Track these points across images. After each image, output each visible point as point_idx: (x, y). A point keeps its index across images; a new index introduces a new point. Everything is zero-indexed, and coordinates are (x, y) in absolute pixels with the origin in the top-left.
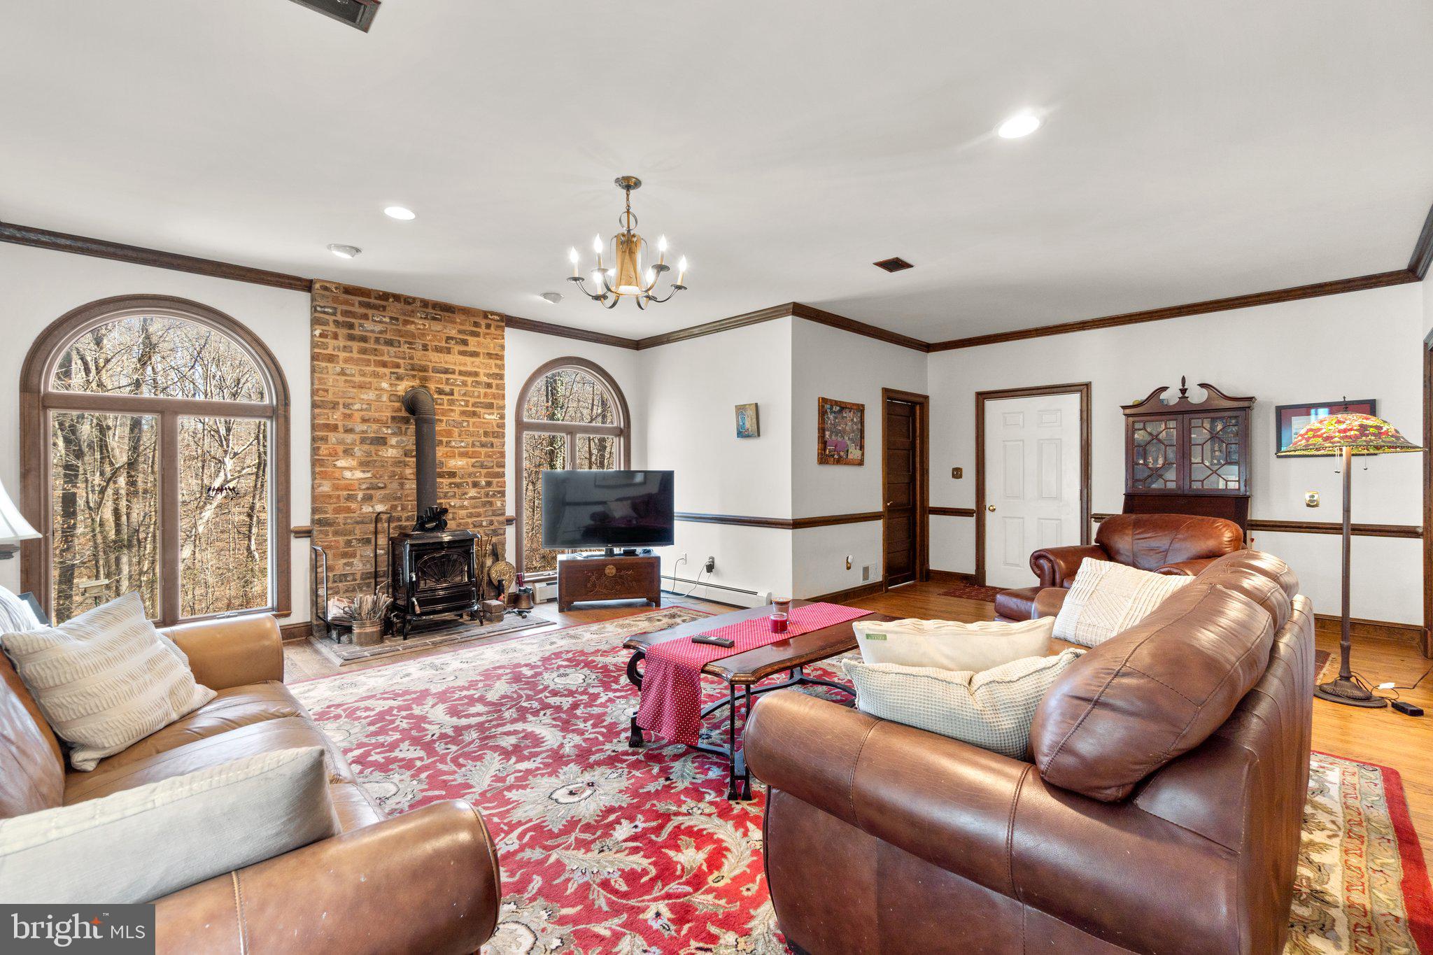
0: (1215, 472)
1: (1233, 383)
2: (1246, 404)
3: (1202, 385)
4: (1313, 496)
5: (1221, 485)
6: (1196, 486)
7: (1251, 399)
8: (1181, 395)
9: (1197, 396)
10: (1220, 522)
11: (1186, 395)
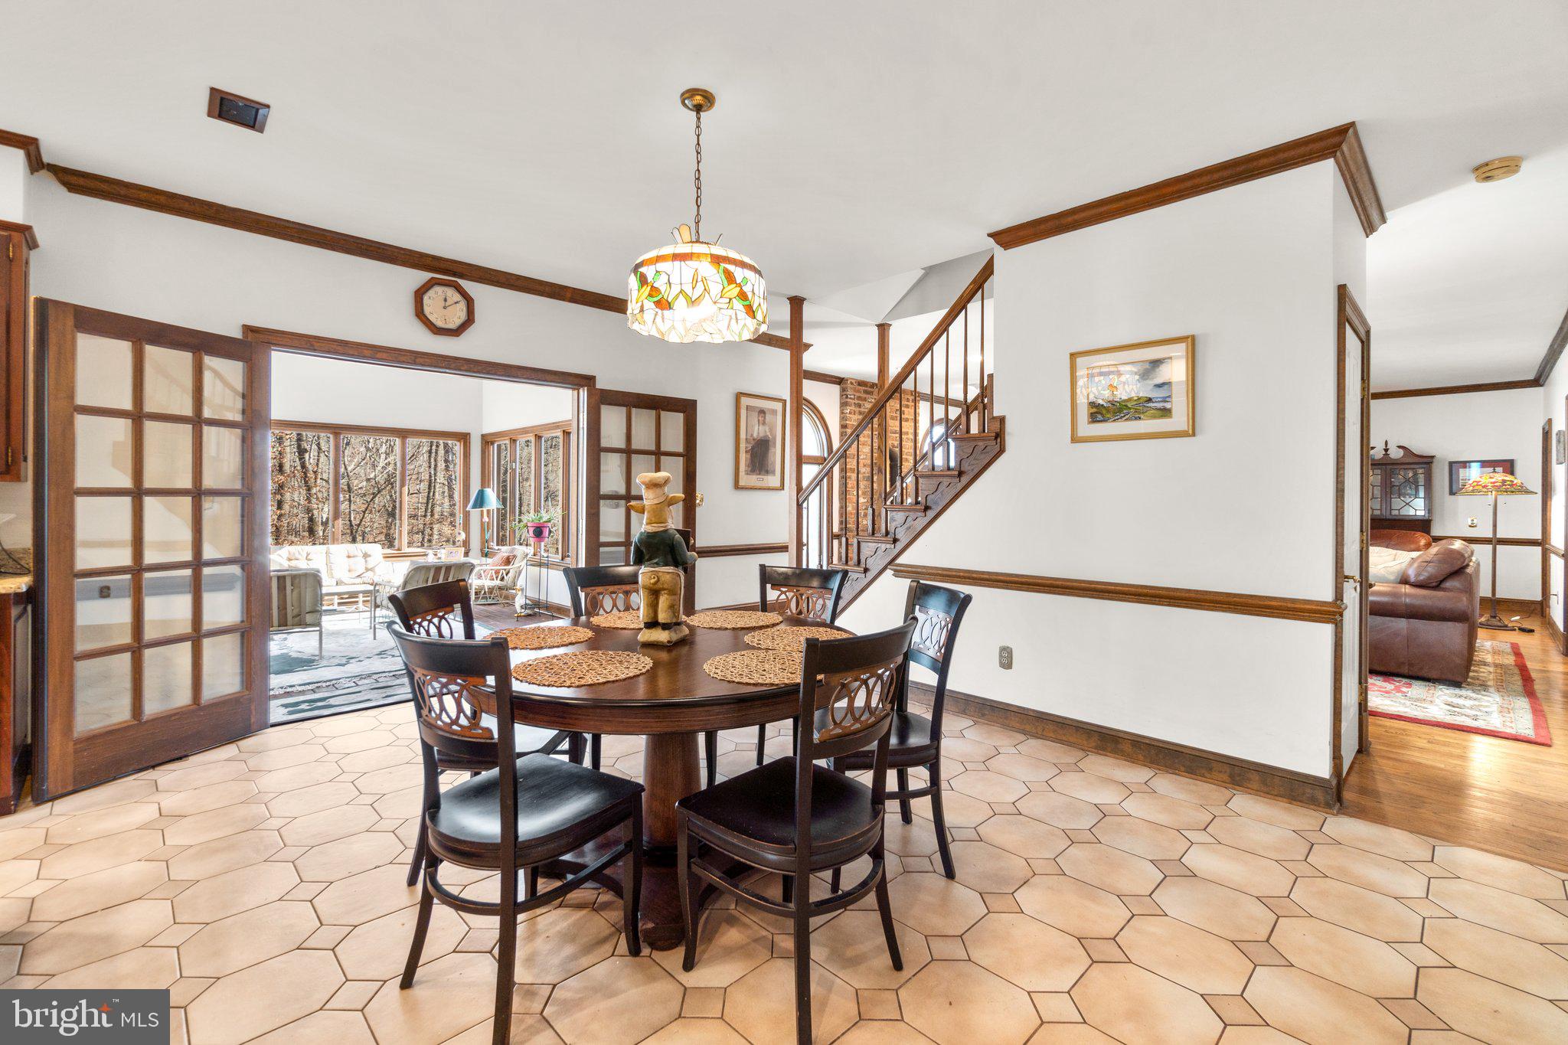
0: (1407, 504)
1: (1420, 447)
2: (1429, 460)
3: (1399, 447)
4: (1473, 520)
5: (1412, 512)
6: (1395, 513)
7: (1433, 457)
8: (1384, 453)
9: (1396, 454)
10: (1418, 534)
11: (1388, 453)
